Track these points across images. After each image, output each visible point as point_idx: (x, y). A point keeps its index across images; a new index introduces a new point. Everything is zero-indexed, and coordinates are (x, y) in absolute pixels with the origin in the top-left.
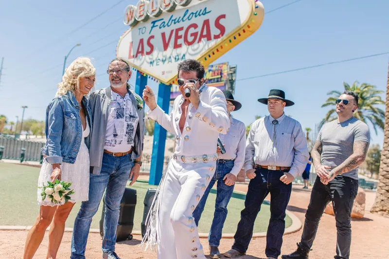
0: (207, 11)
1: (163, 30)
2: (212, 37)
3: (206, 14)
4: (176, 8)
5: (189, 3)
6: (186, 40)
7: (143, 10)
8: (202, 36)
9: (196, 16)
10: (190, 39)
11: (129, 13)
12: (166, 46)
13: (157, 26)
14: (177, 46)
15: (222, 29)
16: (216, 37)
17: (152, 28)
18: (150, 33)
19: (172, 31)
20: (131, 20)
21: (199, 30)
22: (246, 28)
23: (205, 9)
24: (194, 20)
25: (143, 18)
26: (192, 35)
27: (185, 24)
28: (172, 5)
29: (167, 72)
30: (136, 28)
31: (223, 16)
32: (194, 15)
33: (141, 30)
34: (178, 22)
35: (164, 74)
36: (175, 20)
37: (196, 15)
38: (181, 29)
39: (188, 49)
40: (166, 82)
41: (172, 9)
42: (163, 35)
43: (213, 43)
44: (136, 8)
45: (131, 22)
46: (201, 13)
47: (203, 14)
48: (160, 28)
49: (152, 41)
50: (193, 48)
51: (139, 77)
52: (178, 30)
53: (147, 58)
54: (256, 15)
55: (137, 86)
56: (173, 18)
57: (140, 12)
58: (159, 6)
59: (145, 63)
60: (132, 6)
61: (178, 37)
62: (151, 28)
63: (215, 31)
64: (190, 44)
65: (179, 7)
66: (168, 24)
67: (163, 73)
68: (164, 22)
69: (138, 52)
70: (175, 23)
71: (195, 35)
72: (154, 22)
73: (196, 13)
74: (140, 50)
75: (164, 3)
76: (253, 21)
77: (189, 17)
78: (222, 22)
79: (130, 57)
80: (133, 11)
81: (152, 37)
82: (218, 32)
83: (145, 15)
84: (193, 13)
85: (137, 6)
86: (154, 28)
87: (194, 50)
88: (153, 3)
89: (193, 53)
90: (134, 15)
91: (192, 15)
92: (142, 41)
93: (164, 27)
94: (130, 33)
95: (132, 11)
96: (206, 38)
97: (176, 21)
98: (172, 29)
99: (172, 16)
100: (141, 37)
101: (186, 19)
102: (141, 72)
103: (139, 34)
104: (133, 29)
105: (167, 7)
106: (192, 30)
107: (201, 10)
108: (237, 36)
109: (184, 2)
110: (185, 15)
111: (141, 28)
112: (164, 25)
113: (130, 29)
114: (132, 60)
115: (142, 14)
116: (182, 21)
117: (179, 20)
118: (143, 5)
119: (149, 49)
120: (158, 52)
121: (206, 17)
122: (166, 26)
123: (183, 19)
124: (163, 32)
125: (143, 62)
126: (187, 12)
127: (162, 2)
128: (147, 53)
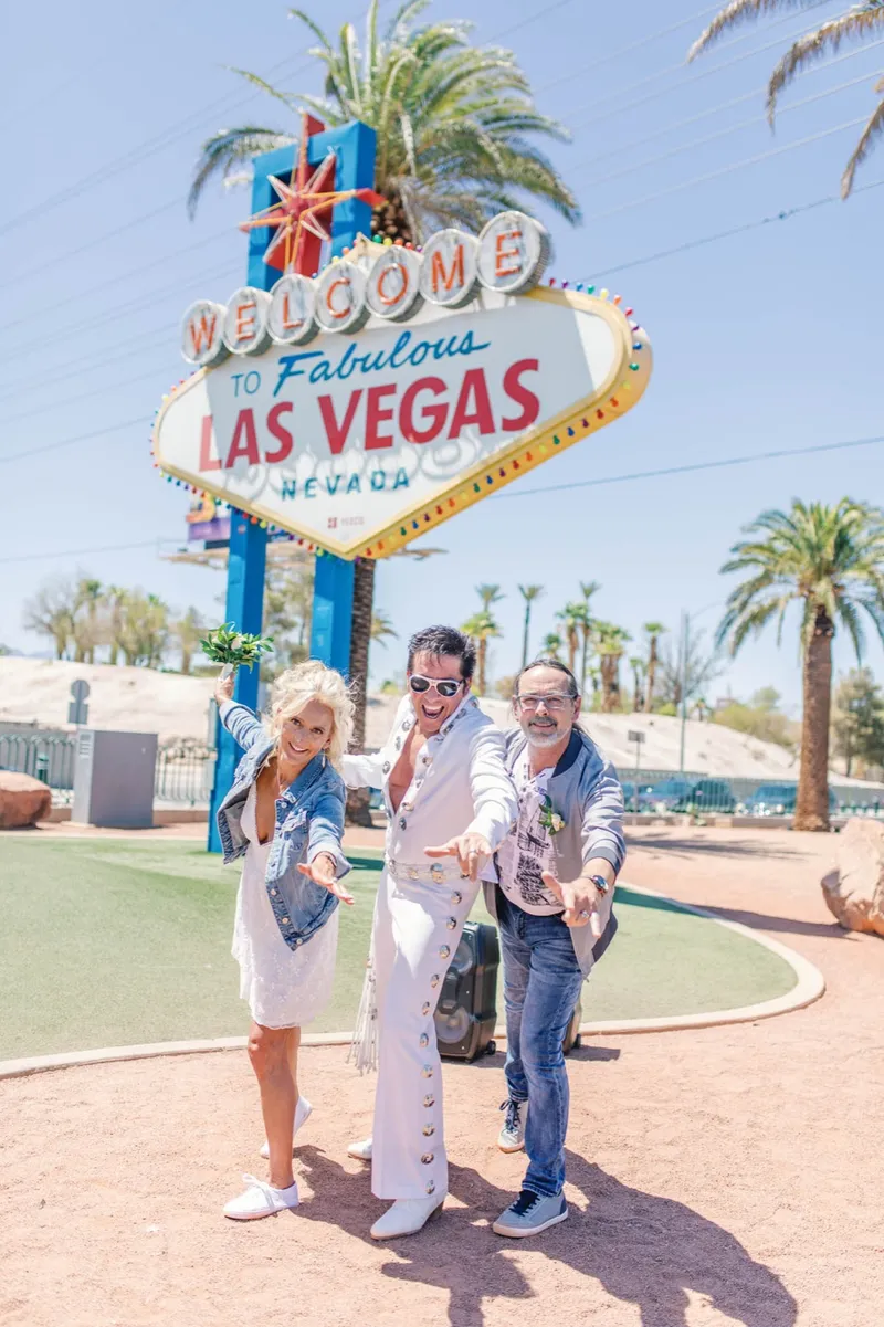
0: (475, 344)
1: (323, 388)
2: (498, 424)
3: (474, 353)
4: (369, 325)
5: (414, 315)
6: (407, 429)
7: (253, 320)
8: (461, 419)
9: (437, 356)
10: (422, 424)
11: (198, 326)
12: (337, 442)
13: (302, 372)
14: (374, 442)
15: (531, 405)
16: (510, 425)
17: (283, 377)
18: (275, 393)
19: (356, 395)
20: (209, 347)
21: (450, 397)
22: (606, 406)
23: (470, 336)
24: (430, 368)
25: (252, 346)
26: (427, 411)
27: (404, 377)
28: (355, 315)
29: (343, 521)
30: (224, 375)
31: (531, 364)
32: (431, 350)
33: (242, 380)
34: (376, 366)
35: (335, 526)
36: (365, 360)
37: (438, 350)
38: (390, 389)
39: (420, 460)
40: (344, 550)
41: (357, 327)
42: (326, 403)
43: (504, 441)
44: (223, 309)
45: (207, 357)
46: (454, 347)
47: (460, 350)
48: (313, 380)
49: (284, 419)
50: (438, 458)
51: (243, 529)
52: (376, 393)
53: (277, 474)
54: (636, 369)
55: (236, 558)
56: (356, 355)
57: (240, 326)
58: (310, 314)
59: (268, 489)
60: (210, 303)
61: (375, 415)
62: (277, 380)
63: (504, 407)
64: (422, 438)
65: (377, 320)
66: (339, 370)
67: (333, 523)
68: (327, 364)
69: (235, 452)
70: (365, 370)
71: (438, 412)
72: (288, 361)
73: (437, 346)
74: (243, 444)
75: (330, 306)
76: (627, 386)
77: (412, 356)
78: (526, 380)
79: (205, 464)
80: (214, 319)
81: (287, 407)
82: (515, 410)
83: (260, 336)
84: (426, 345)
85: (230, 307)
86: (289, 380)
87: (442, 464)
88: (286, 300)
89: (437, 471)
90: (218, 335)
91: (422, 350)
92: (246, 416)
93: (327, 378)
94: (204, 383)
95: (209, 323)
96: (476, 427)
97: (369, 363)
98: (357, 388)
99: (353, 347)
100: (245, 402)
101: (404, 361)
102: (250, 516)
103: (236, 394)
104: (214, 373)
105: (339, 321)
106: (426, 398)
107: (454, 339)
108: (578, 427)
109: (400, 310)
110: (398, 349)
111: (241, 375)
112: (325, 373)
113: (201, 373)
114: (216, 477)
115: (249, 334)
116: (388, 365)
117: (380, 363)
118: (250, 306)
119: (275, 445)
120: (315, 459)
121: (473, 361)
122: (333, 375)
123: (391, 358)
124: (324, 393)
125: (264, 486)
126: (405, 339)
127: (321, 301)
128: (271, 458)
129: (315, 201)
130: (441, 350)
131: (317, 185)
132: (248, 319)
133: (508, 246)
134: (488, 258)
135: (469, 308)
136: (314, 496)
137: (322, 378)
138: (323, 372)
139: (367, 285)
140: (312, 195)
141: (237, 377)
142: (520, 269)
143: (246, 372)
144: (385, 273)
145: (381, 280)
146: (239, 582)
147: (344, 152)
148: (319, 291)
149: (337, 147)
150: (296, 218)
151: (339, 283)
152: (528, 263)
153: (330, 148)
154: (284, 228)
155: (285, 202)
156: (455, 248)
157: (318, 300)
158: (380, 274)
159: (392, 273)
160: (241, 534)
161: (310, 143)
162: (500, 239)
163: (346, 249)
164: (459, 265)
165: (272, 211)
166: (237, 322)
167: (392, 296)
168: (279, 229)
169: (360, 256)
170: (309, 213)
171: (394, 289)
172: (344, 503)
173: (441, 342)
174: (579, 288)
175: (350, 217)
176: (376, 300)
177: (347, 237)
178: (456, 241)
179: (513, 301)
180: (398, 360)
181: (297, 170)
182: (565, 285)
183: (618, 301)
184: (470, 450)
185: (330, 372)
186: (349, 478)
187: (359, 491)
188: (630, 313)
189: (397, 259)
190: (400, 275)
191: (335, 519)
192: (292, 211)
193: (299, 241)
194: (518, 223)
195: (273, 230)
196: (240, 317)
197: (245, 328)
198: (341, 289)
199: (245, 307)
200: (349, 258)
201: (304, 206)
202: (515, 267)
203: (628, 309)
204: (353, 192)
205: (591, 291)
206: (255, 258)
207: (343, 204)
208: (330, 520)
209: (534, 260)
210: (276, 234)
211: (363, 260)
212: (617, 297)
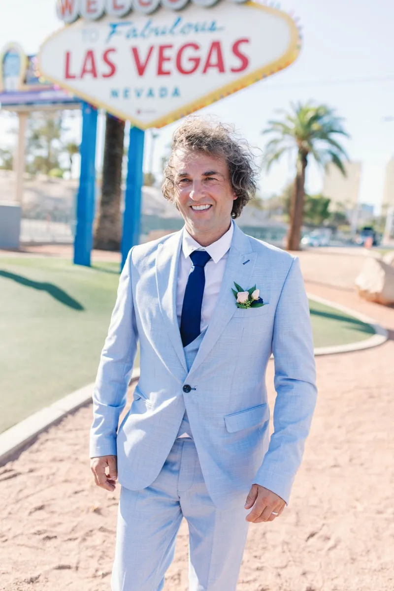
0: (217, 27)
1: (134, 42)
2: (227, 69)
3: (216, 32)
6: (180, 68)
8: (208, 65)
9: (196, 31)
10: (187, 65)
12: (141, 70)
13: (121, 33)
14: (161, 72)
15: (245, 62)
16: (234, 70)
17: (110, 34)
18: (107, 42)
19: (152, 48)
20: (70, 13)
21: (203, 54)
23: (213, 24)
24: (192, 37)
25: (96, 15)
26: (190, 60)
27: (178, 41)
28: (154, 5)
29: (145, 111)
31: (246, 41)
32: (193, 29)
34: (163, 33)
36: (156, 30)
38: (170, 46)
40: (145, 127)
42: (135, 51)
43: (229, 78)
45: (70, 18)
46: (206, 28)
47: (209, 30)
48: (127, 37)
49: (112, 57)
51: (88, 111)
52: (162, 49)
53: (108, 84)
56: (152, 26)
61: (162, 59)
62: (108, 35)
63: (231, 61)
64: (187, 73)
66: (143, 33)
67: (139, 112)
68: (135, 29)
69: (84, 71)
70: (157, 34)
71: (197, 61)
72: (114, 26)
73: (196, 27)
74: (89, 68)
77: (183, 30)
78: (243, 48)
81: (112, 50)
82: (237, 63)
83: (100, 10)
84: (190, 25)
86: (114, 36)
90: (75, 10)
91: (188, 27)
92: (90, 54)
93: (136, 37)
96: (216, 69)
97: (159, 32)
98: (152, 44)
99: (150, 22)
100: (89, 46)
101: (179, 32)
102: (92, 106)
103: (84, 41)
105: (146, 7)
106: (189, 53)
107: (205, 24)
109: (178, 5)
110: (174, 27)
111: (87, 31)
114: (74, 84)
115: (94, 9)
116: (170, 33)
117: (165, 32)
119: (106, 69)
121: (215, 36)
122: (139, 35)
123: (172, 30)
124: (134, 45)
126: (178, 21)
128: (105, 76)
130: (199, 29)
136: (129, 97)
137: (133, 37)
138: (134, 34)
143: (90, 30)
172: (145, 103)
173: (198, 24)
179: (238, 7)
180: (175, 31)
184: (214, 79)
186: (148, 90)
187: (153, 98)
191: (140, 110)
208: (137, 110)
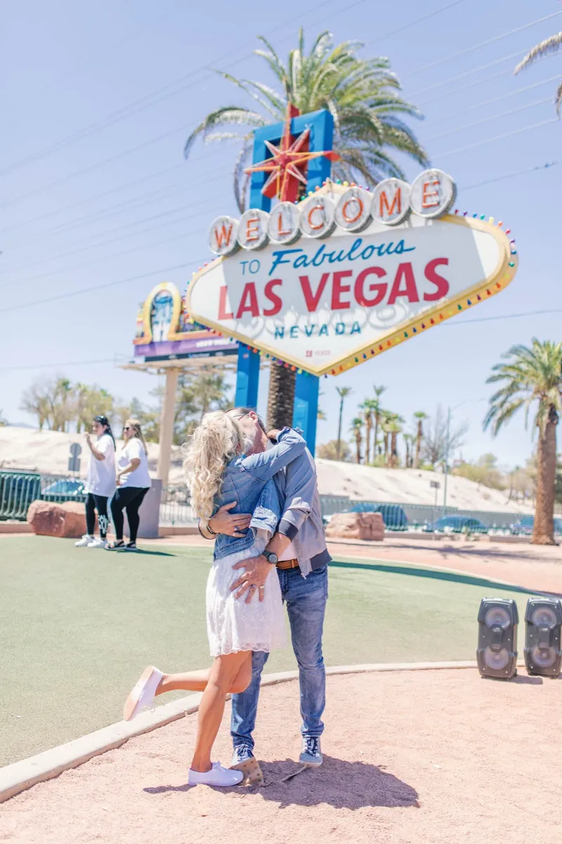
0: (405, 248)
1: (302, 271)
2: (421, 296)
3: (404, 253)
4: (335, 234)
5: (365, 229)
6: (360, 298)
7: (257, 229)
8: (396, 293)
9: (380, 254)
10: (370, 295)
11: (220, 231)
12: (312, 304)
13: (288, 261)
14: (337, 305)
15: (443, 286)
16: (428, 298)
17: (275, 264)
18: (270, 273)
19: (325, 277)
20: (227, 244)
21: (389, 279)
22: (493, 288)
23: (402, 243)
24: (375, 261)
25: (257, 245)
26: (373, 288)
27: (358, 266)
28: (327, 228)
29: (316, 353)
30: (236, 262)
31: (444, 261)
32: (376, 251)
33: (247, 265)
34: (339, 259)
35: (311, 355)
36: (331, 255)
37: (380, 250)
38: (349, 273)
39: (368, 317)
40: (317, 370)
41: (327, 236)
42: (304, 281)
43: (425, 307)
44: (238, 222)
45: (225, 250)
46: (392, 249)
47: (396, 251)
48: (296, 266)
49: (276, 290)
50: (380, 315)
51: (246, 356)
52: (338, 276)
53: (271, 323)
54: (512, 266)
55: (242, 374)
56: (326, 251)
57: (249, 232)
58: (296, 227)
59: (265, 333)
60: (228, 217)
61: (338, 289)
62: (271, 265)
63: (425, 286)
64: (370, 304)
65: (342, 231)
66: (313, 261)
67: (309, 354)
68: (305, 257)
69: (242, 309)
70: (331, 261)
71: (381, 288)
72: (279, 254)
73: (380, 248)
74: (248, 304)
75: (310, 222)
77: (363, 253)
78: (440, 270)
79: (222, 315)
80: (231, 227)
81: (279, 282)
82: (433, 289)
83: (262, 239)
84: (373, 248)
85: (242, 221)
86: (279, 266)
87: (383, 320)
88: (280, 218)
89: (380, 324)
90: (234, 237)
91: (370, 250)
92: (250, 287)
93: (306, 265)
94: (221, 267)
95: (227, 229)
96: (406, 298)
97: (334, 257)
98: (326, 272)
99: (323, 247)
100: (250, 278)
101: (358, 256)
102: (252, 348)
103: (243, 273)
104: (227, 260)
105: (317, 231)
106: (372, 279)
107: (391, 244)
108: (474, 300)
109: (358, 226)
110: (353, 250)
111: (247, 262)
112: (304, 262)
113: (219, 260)
114: (230, 324)
115: (255, 237)
116: (347, 258)
117: (341, 257)
118: (255, 221)
119: (270, 305)
120: (297, 315)
121: (404, 258)
122: (309, 263)
123: (349, 255)
124: (303, 274)
125: (261, 331)
126: (358, 244)
127: (304, 218)
128: (267, 313)
129: (296, 157)
130: (383, 250)
131: (297, 148)
132: (255, 228)
133: (431, 190)
134: (417, 197)
135: (401, 226)
136: (296, 337)
137: (302, 266)
138: (302, 262)
139: (336, 210)
140: (294, 154)
141: (244, 263)
142: (439, 204)
143: (250, 261)
144: (348, 203)
145: (345, 207)
146: (244, 388)
147: (315, 128)
148: (303, 213)
149: (311, 125)
150: (283, 167)
151: (316, 208)
152: (444, 200)
153: (306, 126)
154: (275, 173)
155: (276, 157)
156: (395, 190)
157: (302, 219)
158: (344, 203)
159: (352, 204)
160: (246, 359)
161: (292, 122)
162: (426, 185)
163: (317, 187)
164: (398, 200)
165: (266, 163)
166: (247, 230)
167: (351, 216)
168: (273, 173)
169: (328, 192)
170: (292, 164)
171: (354, 213)
172: (316, 342)
173: (382, 246)
174: (475, 216)
175: (320, 168)
176: (341, 219)
177: (318, 180)
178: (396, 185)
179: (430, 223)
180: (353, 255)
181: (284, 138)
182: (465, 214)
183: (501, 224)
184: (402, 311)
185: (307, 262)
186: (321, 326)
187: (327, 335)
188: (508, 232)
189: (356, 195)
190: (357, 204)
191: (311, 352)
192: (280, 163)
193: (285, 181)
194: (437, 176)
195: (267, 174)
196: (248, 227)
197: (252, 234)
198: (317, 213)
199: (252, 221)
200: (320, 193)
201: (288, 160)
202: (436, 203)
203: (508, 230)
204: (321, 153)
205: (482, 218)
206: (255, 191)
207: (314, 160)
208: (307, 352)
209: (448, 199)
210: (270, 177)
211: (330, 194)
212: (500, 222)
